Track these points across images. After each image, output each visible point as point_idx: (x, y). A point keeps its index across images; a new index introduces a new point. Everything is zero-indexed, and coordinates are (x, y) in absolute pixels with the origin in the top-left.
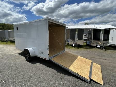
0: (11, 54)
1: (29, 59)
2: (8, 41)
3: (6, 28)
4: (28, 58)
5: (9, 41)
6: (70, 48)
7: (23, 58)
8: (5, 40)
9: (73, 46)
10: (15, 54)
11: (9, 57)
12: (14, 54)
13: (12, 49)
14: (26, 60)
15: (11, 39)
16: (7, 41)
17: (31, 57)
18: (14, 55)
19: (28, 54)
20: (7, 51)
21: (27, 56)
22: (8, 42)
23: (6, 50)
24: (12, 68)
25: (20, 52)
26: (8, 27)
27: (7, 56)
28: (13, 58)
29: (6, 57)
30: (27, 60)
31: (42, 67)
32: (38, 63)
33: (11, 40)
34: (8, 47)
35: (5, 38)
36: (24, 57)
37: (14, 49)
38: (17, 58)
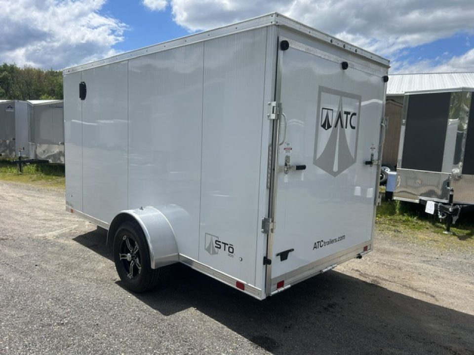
0: (38, 240)
1: (138, 279)
2: (25, 163)
3: (18, 93)
4: (136, 269)
5: (32, 162)
6: (401, 228)
7: (106, 267)
8: (14, 157)
9: (425, 217)
10: (61, 241)
11: (28, 256)
12: (57, 237)
13: (45, 210)
14: (118, 283)
15: (42, 151)
16: (20, 163)
17: (153, 266)
18: (53, 245)
19: (133, 245)
20: (18, 217)
21: (129, 256)
22: (25, 168)
23: (17, 213)
24: (46, 320)
25: (88, 227)
26: (29, 84)
27: (20, 247)
28: (47, 262)
29: (14, 254)
30: (123, 283)
31: (219, 338)
32: (192, 310)
33: (43, 157)
34: (26, 198)
35: (11, 148)
36: (113, 264)
37: (57, 213)
38: (69, 266)
